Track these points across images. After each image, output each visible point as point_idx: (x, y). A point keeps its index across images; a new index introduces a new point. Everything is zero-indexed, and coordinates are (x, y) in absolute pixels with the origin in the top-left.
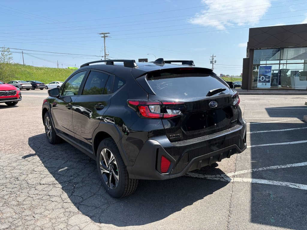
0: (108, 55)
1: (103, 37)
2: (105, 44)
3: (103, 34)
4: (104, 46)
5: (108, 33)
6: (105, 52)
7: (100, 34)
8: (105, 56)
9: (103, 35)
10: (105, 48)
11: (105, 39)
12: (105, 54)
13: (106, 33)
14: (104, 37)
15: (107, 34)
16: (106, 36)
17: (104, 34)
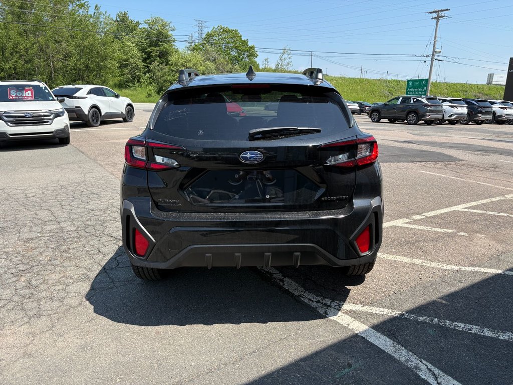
0: (440, 52)
1: (435, 18)
2: (436, 31)
3: (435, 12)
4: (434, 35)
5: (447, 10)
6: (434, 47)
7: (431, 13)
8: (433, 55)
9: (435, 15)
10: (435, 39)
11: (437, 22)
12: (434, 51)
13: (442, 11)
14: (437, 18)
15: (444, 12)
16: (442, 17)
17: (438, 11)
